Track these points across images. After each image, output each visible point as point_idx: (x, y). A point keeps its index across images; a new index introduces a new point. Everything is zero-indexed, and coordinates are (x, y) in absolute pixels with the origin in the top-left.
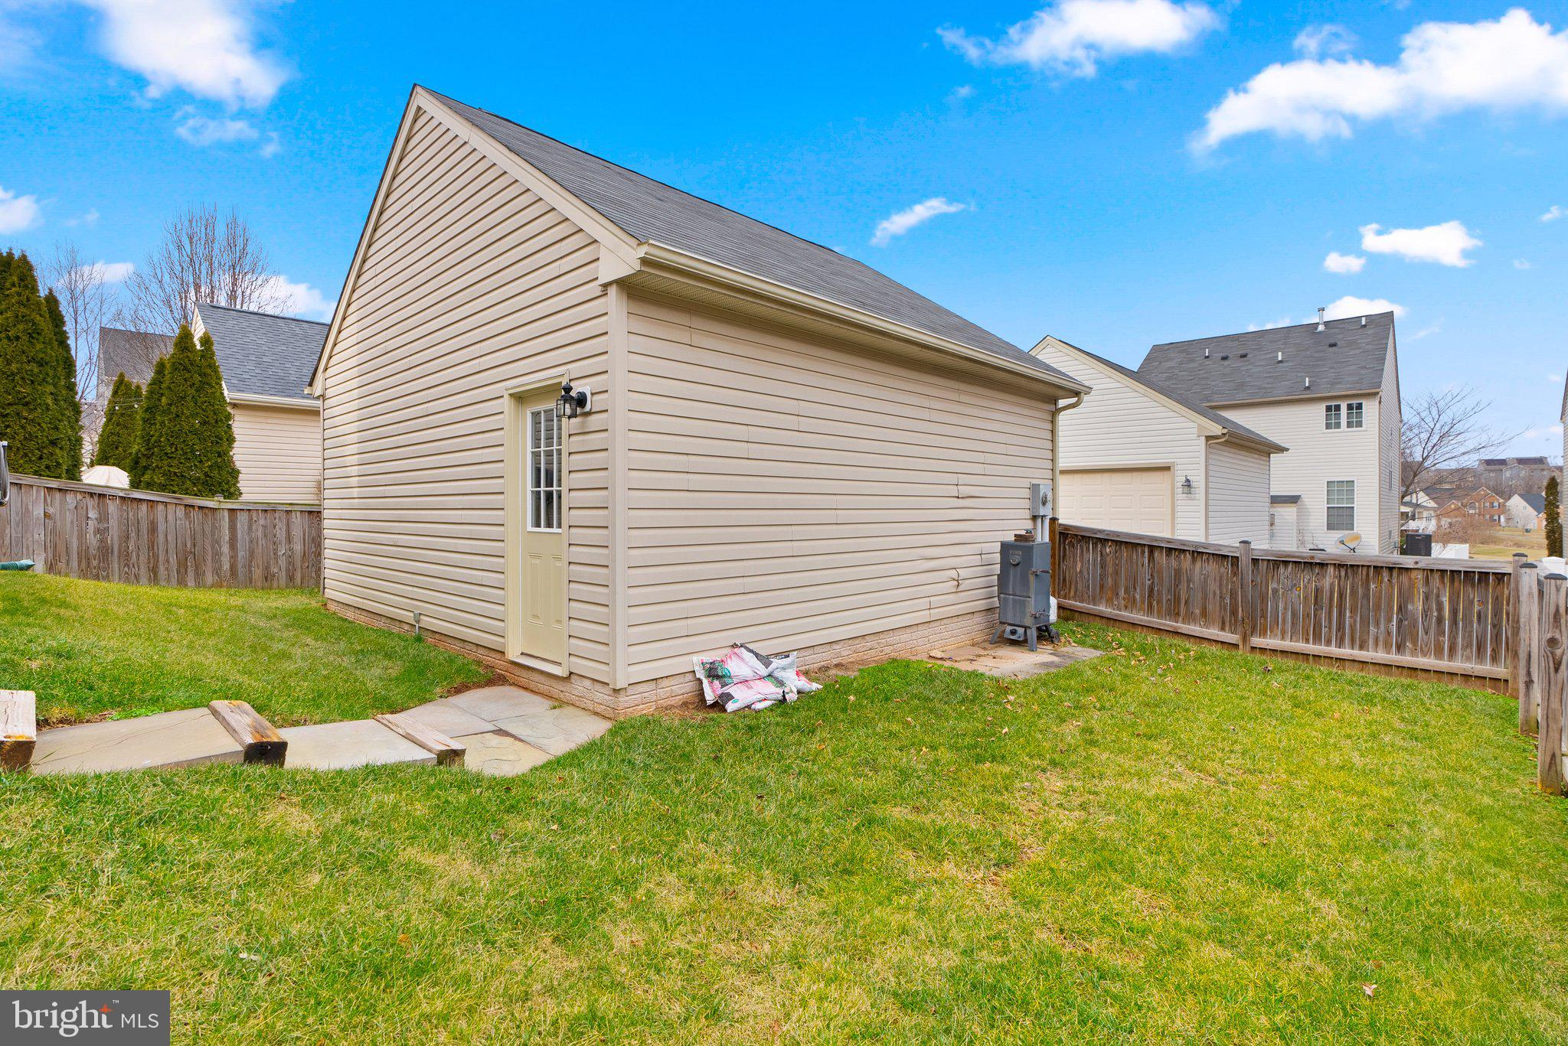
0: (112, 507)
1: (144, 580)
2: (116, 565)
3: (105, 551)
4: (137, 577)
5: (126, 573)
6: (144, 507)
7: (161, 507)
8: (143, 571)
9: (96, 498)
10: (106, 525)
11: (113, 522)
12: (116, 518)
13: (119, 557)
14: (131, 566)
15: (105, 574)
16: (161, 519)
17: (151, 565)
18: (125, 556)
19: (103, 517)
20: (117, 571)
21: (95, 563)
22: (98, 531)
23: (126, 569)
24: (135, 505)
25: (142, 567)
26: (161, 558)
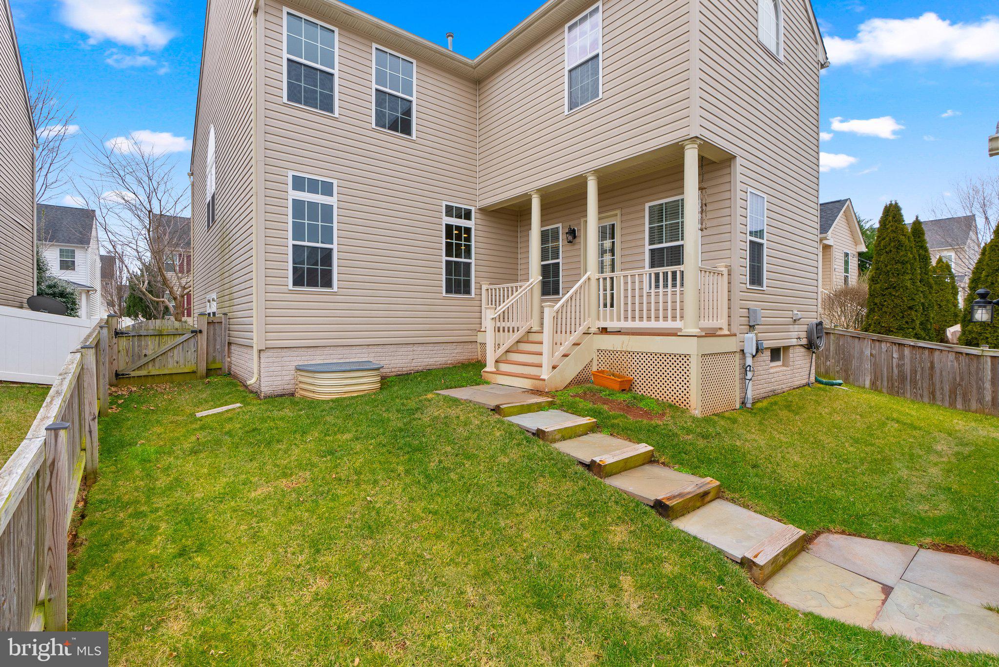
0: (907, 351)
1: (926, 399)
2: (909, 387)
3: (902, 378)
4: (922, 396)
5: (915, 393)
6: (927, 352)
7: (937, 353)
8: (926, 393)
9: (897, 346)
10: (903, 362)
11: (907, 361)
12: (909, 358)
13: (910, 382)
14: (918, 388)
15: (902, 391)
16: (936, 360)
17: (931, 390)
18: (914, 382)
19: (902, 357)
20: (909, 391)
21: (896, 384)
22: (898, 366)
23: (915, 390)
24: (921, 350)
25: (925, 390)
26: (938, 386)
